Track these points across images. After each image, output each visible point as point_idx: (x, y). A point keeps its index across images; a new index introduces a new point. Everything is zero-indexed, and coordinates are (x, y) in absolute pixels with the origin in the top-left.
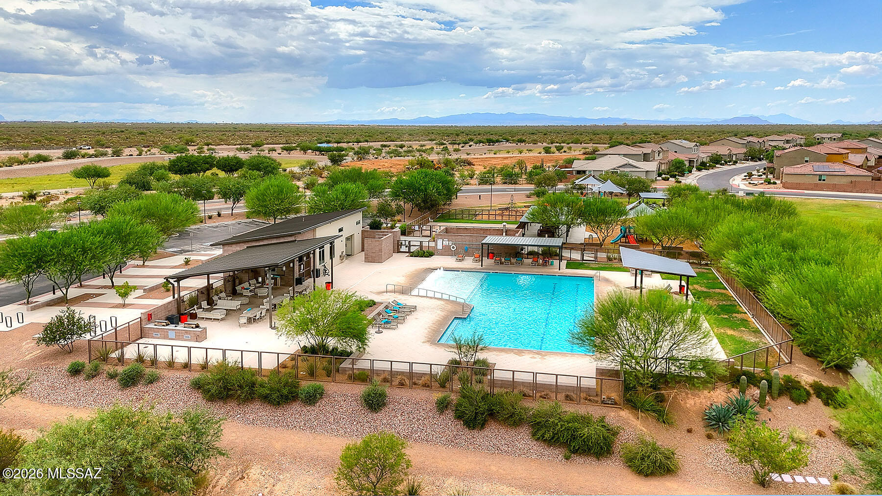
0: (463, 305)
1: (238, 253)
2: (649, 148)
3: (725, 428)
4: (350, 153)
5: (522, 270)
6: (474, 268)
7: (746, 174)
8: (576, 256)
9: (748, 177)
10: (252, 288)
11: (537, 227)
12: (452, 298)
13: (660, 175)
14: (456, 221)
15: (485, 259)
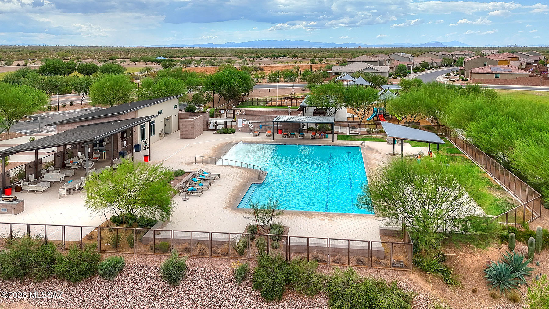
0: (259, 173)
1: (69, 131)
2: (381, 57)
3: (506, 287)
4: (178, 63)
5: (305, 142)
6: (267, 142)
7: (446, 75)
8: (344, 130)
9: (447, 76)
10: (80, 162)
11: (312, 109)
12: (250, 167)
13: (390, 75)
14: (252, 107)
15: (275, 134)
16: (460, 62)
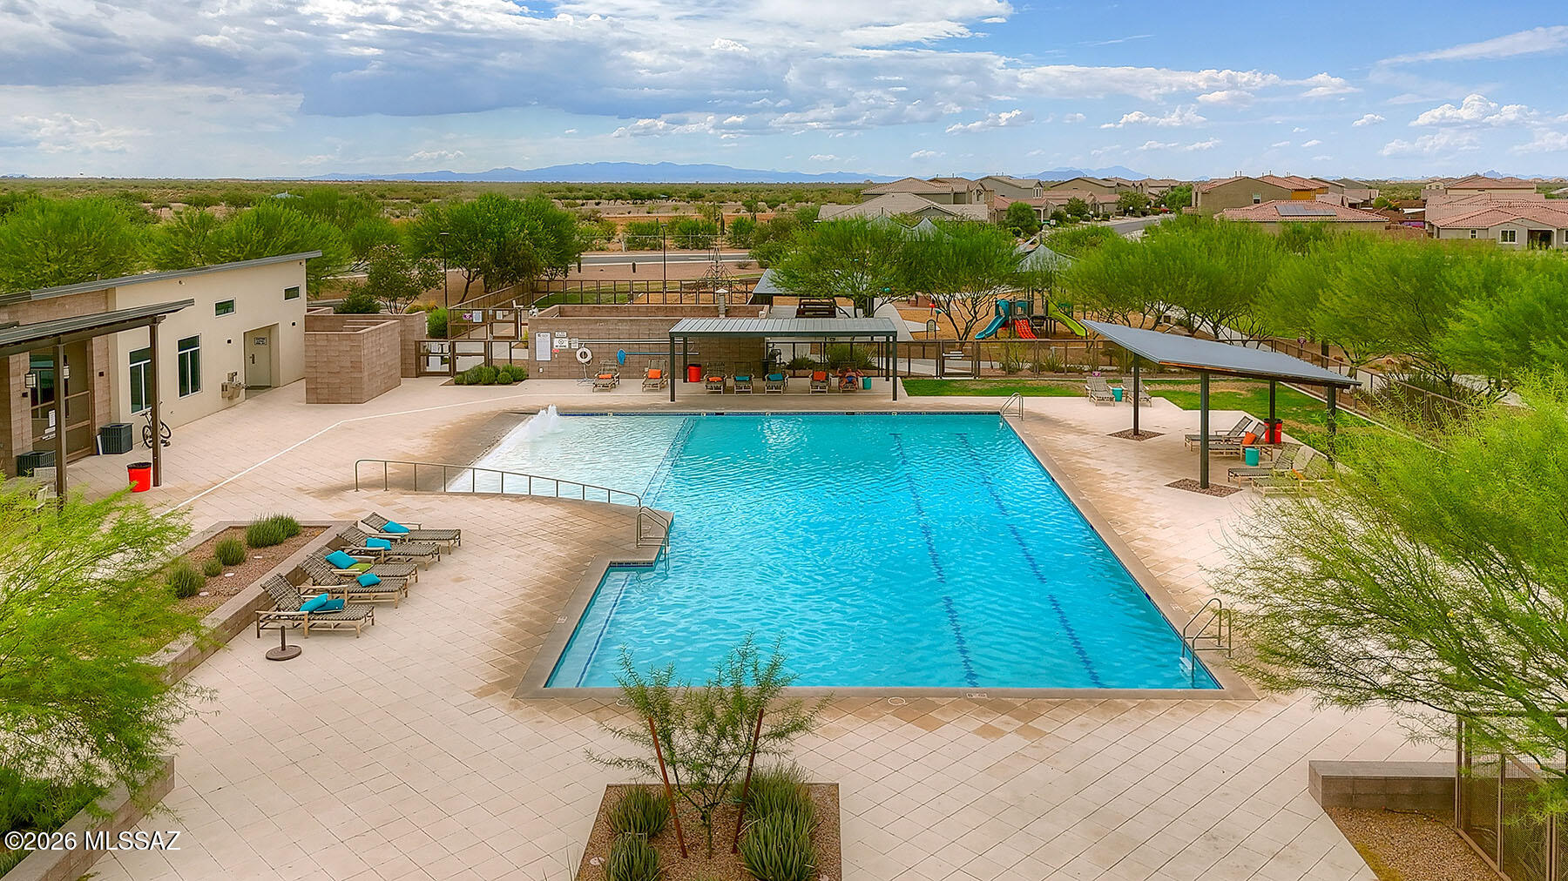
0: (638, 518)
2: (959, 184)
8: (924, 368)
15: (679, 382)
16: (1177, 197)
